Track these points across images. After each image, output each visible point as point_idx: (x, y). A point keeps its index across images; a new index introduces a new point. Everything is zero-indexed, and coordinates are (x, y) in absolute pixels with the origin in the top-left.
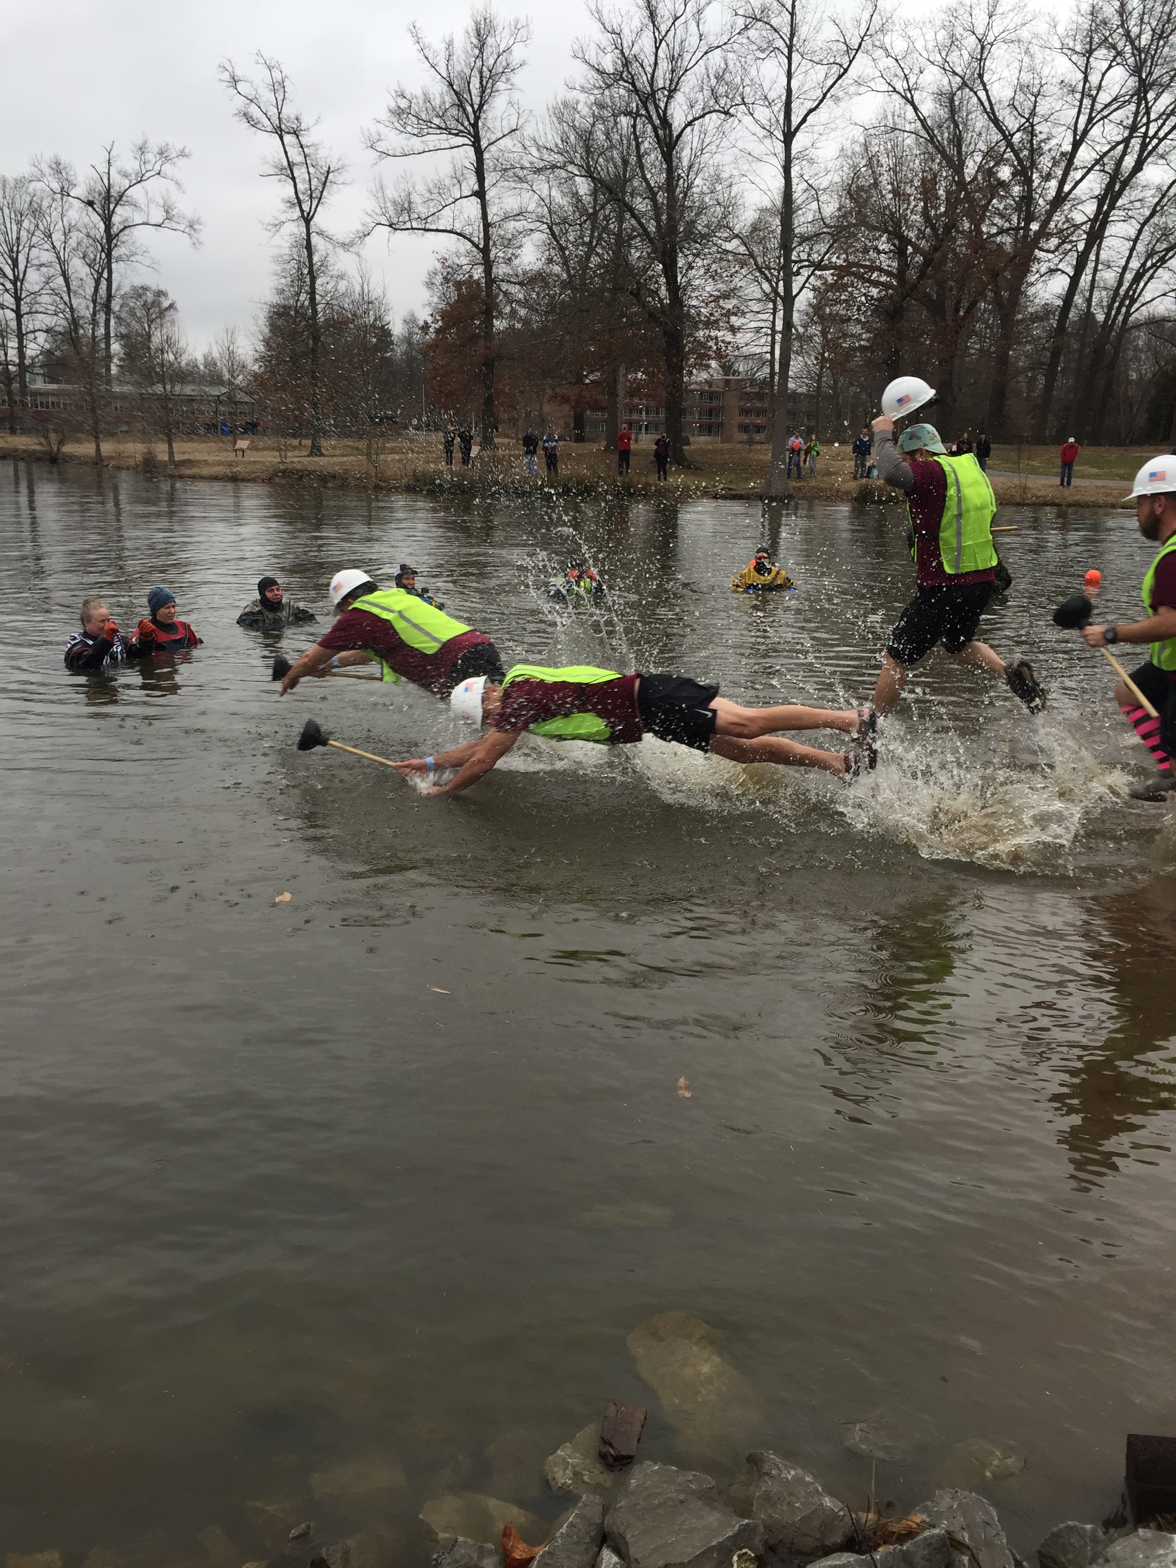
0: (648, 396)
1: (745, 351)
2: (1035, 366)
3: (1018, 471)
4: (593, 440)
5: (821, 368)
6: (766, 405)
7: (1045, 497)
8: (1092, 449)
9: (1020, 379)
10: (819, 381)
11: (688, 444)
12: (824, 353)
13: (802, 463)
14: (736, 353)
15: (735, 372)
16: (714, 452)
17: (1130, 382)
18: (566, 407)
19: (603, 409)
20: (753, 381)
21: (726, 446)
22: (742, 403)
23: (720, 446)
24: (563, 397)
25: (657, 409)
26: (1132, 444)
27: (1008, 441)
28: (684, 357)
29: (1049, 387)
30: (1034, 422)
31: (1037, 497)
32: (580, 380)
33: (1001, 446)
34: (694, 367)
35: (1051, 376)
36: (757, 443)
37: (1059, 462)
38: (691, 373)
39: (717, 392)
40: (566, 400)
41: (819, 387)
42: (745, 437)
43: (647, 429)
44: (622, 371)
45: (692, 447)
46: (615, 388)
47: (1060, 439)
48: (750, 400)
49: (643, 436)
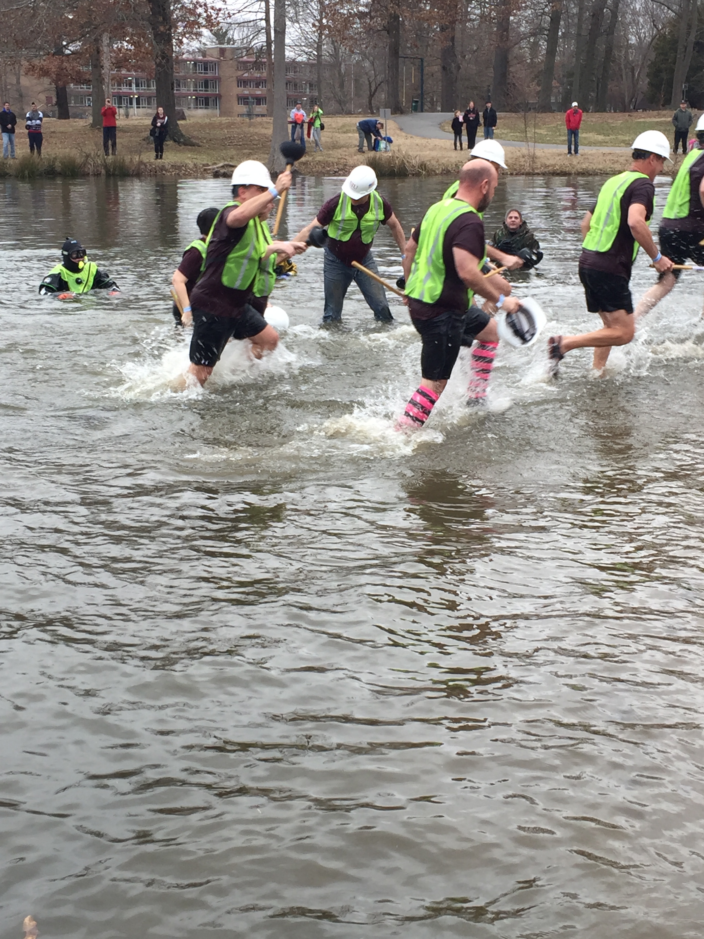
0: (136, 68)
1: (240, 18)
2: (536, 32)
3: (526, 139)
4: (80, 116)
5: (320, 35)
6: (265, 74)
7: (554, 166)
8: (597, 115)
9: (523, 44)
10: (319, 48)
11: (183, 118)
12: (321, 19)
13: (306, 136)
14: (229, 20)
15: (229, 40)
16: (212, 126)
17: (630, 46)
18: (46, 81)
19: (87, 82)
20: (249, 50)
21: (224, 120)
22: (240, 73)
23: (218, 120)
24: (41, 69)
25: (148, 81)
26: (636, 109)
27: (514, 109)
28: (171, 25)
29: (551, 52)
30: (539, 88)
31: (547, 166)
32: (59, 51)
33: (508, 115)
34: (184, 35)
35: (553, 42)
36: (258, 115)
37: (564, 129)
38: (181, 42)
39: (212, 62)
40: (45, 72)
41: (319, 56)
42: (244, 109)
43: (138, 103)
44: (105, 40)
45: (188, 121)
46: (98, 60)
47: (564, 106)
48: (247, 70)
49: (134, 111)
